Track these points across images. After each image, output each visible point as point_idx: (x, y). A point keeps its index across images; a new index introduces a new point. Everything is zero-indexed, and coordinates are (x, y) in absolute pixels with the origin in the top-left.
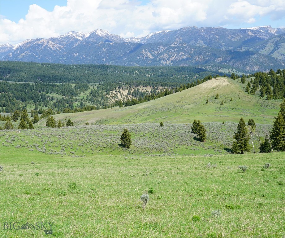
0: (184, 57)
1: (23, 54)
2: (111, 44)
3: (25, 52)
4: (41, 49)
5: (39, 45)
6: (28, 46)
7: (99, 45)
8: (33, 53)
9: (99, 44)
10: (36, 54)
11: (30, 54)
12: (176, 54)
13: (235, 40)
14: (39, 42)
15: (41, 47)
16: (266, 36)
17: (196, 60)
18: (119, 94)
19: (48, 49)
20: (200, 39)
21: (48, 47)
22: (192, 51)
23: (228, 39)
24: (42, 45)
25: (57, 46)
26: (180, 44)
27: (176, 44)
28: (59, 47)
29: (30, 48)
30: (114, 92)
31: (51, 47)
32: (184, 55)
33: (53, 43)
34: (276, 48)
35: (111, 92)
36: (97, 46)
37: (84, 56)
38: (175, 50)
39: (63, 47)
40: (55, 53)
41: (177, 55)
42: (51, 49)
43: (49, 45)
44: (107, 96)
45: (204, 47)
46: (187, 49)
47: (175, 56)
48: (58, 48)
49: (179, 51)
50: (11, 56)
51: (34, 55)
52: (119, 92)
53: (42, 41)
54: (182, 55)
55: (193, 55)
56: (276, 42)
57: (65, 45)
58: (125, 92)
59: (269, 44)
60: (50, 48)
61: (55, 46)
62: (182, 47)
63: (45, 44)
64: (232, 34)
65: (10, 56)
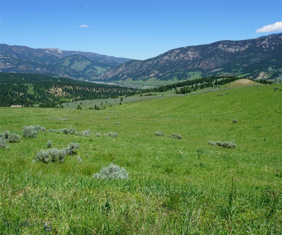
0: (10, 66)
12: (3, 64)
13: (40, 56)
16: (58, 55)
17: (21, 69)
18: (57, 91)
20: (14, 54)
22: (15, 62)
23: (34, 55)
26: (4, 56)
27: (2, 57)
30: (53, 89)
32: (11, 65)
34: (72, 64)
35: (50, 89)
38: (2, 61)
41: (5, 65)
44: (49, 92)
45: (25, 60)
46: (12, 61)
47: (2, 66)
49: (5, 62)
52: (57, 89)
54: (8, 65)
55: (17, 65)
56: (71, 60)
58: (61, 90)
59: (66, 61)
62: (7, 59)
64: (37, 52)
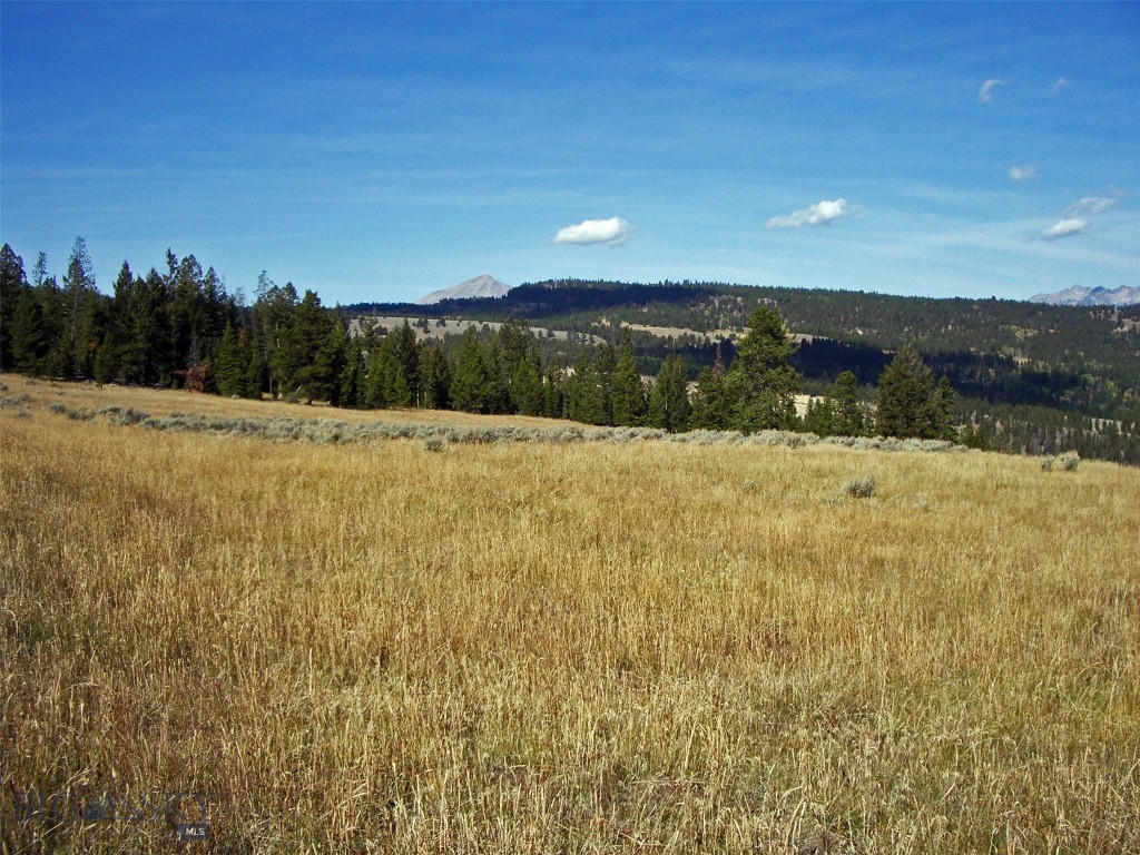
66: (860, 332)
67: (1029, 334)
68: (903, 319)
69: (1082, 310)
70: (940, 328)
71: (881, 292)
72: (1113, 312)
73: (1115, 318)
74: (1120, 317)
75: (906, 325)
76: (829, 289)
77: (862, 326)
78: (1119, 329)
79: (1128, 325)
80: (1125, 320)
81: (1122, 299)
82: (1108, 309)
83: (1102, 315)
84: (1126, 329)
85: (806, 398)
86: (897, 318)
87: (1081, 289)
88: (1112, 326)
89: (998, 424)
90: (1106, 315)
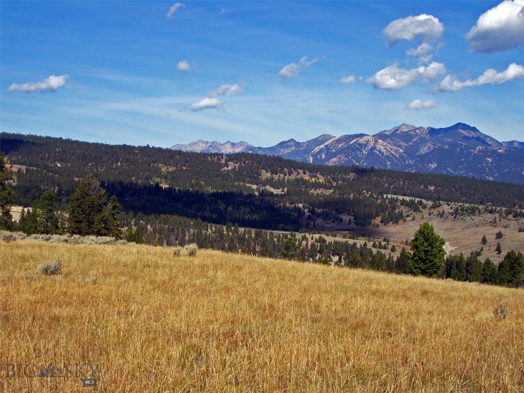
1: (334, 159)
2: (500, 151)
3: (338, 157)
4: (364, 152)
5: (361, 145)
6: (340, 146)
7: (476, 152)
8: (352, 158)
9: (476, 149)
10: (356, 161)
11: (347, 159)
14: (362, 140)
15: (365, 148)
19: (378, 152)
21: (376, 150)
24: (366, 145)
25: (391, 149)
28: (395, 151)
29: (345, 149)
31: (383, 150)
33: (385, 144)
36: (472, 153)
37: (449, 169)
39: (402, 151)
40: (389, 161)
42: (382, 153)
43: (378, 146)
48: (394, 153)
50: (312, 161)
51: (354, 161)
53: (365, 138)
57: (404, 147)
60: (380, 151)
61: (388, 149)
63: (372, 144)
65: (310, 161)
66: (59, 165)
67: (170, 170)
68: (88, 157)
69: (203, 155)
70: (113, 164)
71: (74, 139)
72: (222, 158)
73: (223, 161)
74: (226, 161)
75: (90, 161)
76: (38, 135)
77: (61, 161)
78: (226, 168)
79: (231, 165)
80: (230, 163)
81: (228, 150)
82: (220, 155)
83: (216, 159)
84: (230, 168)
85: (20, 208)
86: (84, 156)
87: (203, 142)
88: (221, 166)
89: (149, 227)
90: (218, 159)
